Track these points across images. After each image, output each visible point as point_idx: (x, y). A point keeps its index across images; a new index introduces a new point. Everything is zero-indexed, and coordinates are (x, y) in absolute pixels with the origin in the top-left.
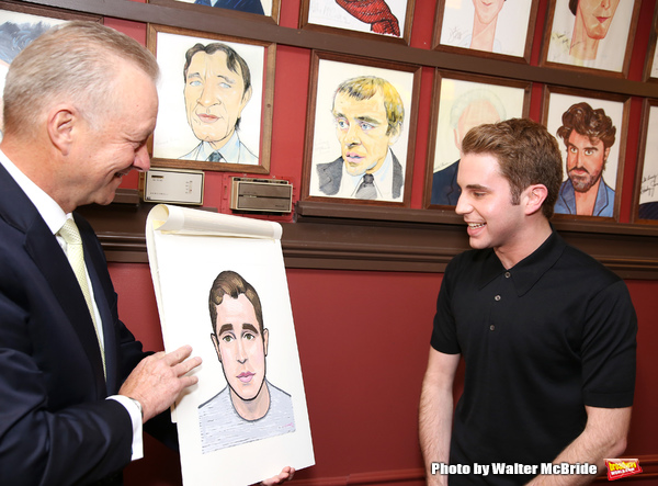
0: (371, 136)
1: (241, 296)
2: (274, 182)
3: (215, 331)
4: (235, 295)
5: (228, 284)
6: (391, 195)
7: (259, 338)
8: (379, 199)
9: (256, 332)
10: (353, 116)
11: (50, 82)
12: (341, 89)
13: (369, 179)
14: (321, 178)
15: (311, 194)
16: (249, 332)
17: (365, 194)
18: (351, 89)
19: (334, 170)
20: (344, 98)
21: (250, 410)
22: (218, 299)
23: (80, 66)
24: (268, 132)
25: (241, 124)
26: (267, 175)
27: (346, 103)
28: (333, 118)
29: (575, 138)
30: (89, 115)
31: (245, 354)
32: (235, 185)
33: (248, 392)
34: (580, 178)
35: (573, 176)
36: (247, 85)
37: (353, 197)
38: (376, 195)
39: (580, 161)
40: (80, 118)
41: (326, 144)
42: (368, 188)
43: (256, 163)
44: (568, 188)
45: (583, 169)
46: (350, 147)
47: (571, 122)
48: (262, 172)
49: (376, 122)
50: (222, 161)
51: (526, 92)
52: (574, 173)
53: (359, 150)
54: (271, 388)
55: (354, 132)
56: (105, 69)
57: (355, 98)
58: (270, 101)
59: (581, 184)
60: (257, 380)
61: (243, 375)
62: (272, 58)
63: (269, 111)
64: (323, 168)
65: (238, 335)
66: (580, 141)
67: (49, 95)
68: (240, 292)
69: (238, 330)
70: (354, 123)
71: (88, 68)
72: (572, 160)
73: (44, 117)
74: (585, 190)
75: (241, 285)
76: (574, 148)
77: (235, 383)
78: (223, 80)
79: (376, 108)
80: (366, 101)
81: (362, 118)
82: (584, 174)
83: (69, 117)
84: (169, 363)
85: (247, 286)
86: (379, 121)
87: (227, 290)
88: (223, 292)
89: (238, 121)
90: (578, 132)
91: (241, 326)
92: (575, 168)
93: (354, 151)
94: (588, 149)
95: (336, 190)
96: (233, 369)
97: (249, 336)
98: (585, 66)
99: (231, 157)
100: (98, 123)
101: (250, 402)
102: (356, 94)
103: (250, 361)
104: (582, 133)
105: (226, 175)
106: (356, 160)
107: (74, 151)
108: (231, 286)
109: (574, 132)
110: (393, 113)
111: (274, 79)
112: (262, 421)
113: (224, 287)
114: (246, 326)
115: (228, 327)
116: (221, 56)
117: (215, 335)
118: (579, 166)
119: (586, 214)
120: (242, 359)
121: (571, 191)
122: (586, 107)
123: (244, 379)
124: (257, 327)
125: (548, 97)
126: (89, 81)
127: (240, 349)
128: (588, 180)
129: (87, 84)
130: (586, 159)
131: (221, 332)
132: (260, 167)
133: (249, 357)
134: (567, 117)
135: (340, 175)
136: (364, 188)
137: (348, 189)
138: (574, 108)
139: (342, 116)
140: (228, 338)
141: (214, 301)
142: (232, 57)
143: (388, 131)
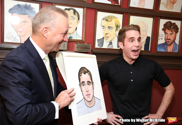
0: (111, 32)
1: (87, 74)
2: (86, 44)
3: (80, 83)
4: (85, 73)
5: (83, 71)
6: (117, 47)
7: (91, 85)
8: (114, 48)
9: (91, 83)
10: (106, 26)
11: (42, 21)
12: (103, 19)
13: (111, 43)
14: (98, 43)
15: (96, 47)
16: (89, 83)
17: (110, 47)
18: (106, 19)
19: (102, 41)
20: (104, 22)
21: (90, 104)
22: (81, 75)
23: (48, 16)
24: (84, 31)
25: (77, 29)
26: (84, 42)
27: (105, 23)
28: (101, 27)
29: (167, 31)
30: (52, 28)
31: (88, 89)
32: (76, 45)
33: (89, 99)
34: (169, 42)
35: (167, 41)
36: (79, 19)
37: (107, 48)
38: (113, 47)
39: (168, 37)
40: (50, 29)
41: (100, 34)
42: (111, 45)
43: (81, 39)
44: (165, 45)
45: (169, 39)
46: (106, 35)
47: (166, 27)
48: (83, 41)
49: (113, 28)
50: (72, 39)
51: (153, 19)
52: (167, 40)
53: (108, 35)
54: (95, 98)
55: (107, 30)
56: (54, 16)
57: (107, 21)
58: (85, 23)
59: (169, 43)
60: (91, 96)
61: (88, 95)
62: (85, 11)
63: (84, 25)
64: (98, 40)
65: (86, 84)
66: (169, 32)
67: (42, 24)
68: (86, 72)
69: (86, 83)
70: (107, 28)
71: (50, 16)
72: (166, 37)
73: (41, 30)
74: (170, 45)
75: (86, 71)
76: (167, 34)
77: (86, 97)
78: (72, 18)
79: (113, 24)
80: (110, 22)
81: (109, 27)
82: (170, 41)
83: (47, 29)
84: (68, 93)
85: (88, 71)
86: (113, 27)
87: (83, 72)
88: (82, 73)
89: (76, 28)
90: (168, 29)
91: (87, 82)
92: (167, 39)
93: (107, 35)
94: (171, 34)
95: (102, 46)
96: (85, 93)
97: (89, 84)
98: (170, 11)
99: (75, 38)
100: (54, 30)
101: (90, 102)
102: (107, 20)
103: (89, 91)
104: (169, 30)
105: (73, 43)
106: (107, 38)
107: (48, 38)
108: (84, 71)
109: (167, 29)
110: (117, 25)
111: (86, 17)
112: (93, 107)
113: (82, 71)
114: (88, 82)
115: (83, 82)
116: (72, 11)
117: (80, 84)
118: (168, 39)
119: (170, 52)
120: (87, 91)
121: (166, 45)
122: (170, 22)
123: (88, 96)
124: (91, 82)
125: (160, 20)
126: (51, 19)
127: (87, 88)
128: (171, 42)
129: (50, 20)
130: (170, 37)
131: (82, 84)
132: (82, 40)
133: (89, 90)
134: (165, 25)
135: (103, 42)
136: (109, 46)
137: (105, 46)
138: (167, 23)
139: (103, 26)
140: (83, 85)
141: (79, 75)
142: (75, 12)
143: (116, 30)
